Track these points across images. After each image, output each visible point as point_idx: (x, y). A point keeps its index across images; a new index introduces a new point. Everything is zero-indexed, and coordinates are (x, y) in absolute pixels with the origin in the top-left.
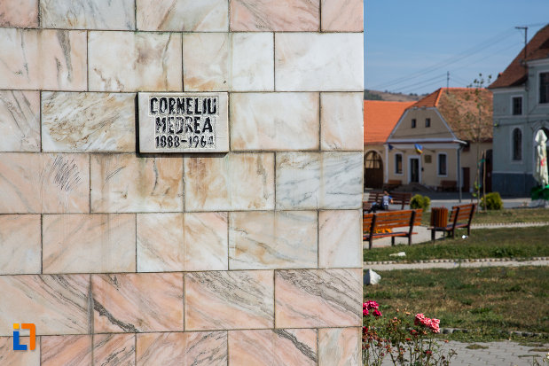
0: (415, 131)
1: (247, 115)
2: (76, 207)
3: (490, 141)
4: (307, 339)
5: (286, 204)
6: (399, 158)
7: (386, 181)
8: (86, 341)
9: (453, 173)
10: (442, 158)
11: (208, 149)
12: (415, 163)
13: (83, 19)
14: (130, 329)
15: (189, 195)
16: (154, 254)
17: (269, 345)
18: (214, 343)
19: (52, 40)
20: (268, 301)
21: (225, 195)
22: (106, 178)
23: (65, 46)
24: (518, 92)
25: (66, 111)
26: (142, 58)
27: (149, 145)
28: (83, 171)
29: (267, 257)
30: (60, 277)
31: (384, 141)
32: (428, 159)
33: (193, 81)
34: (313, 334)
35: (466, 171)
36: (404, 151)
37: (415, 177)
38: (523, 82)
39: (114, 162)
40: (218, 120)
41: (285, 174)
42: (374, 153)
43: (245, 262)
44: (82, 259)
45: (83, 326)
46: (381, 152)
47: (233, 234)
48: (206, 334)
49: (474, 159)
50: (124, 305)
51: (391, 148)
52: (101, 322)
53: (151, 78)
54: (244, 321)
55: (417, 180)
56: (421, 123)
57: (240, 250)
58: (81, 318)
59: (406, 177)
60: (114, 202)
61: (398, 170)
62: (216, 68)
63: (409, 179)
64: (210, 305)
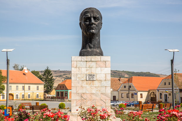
0: (165, 86)
1: (98, 76)
2: (80, 86)
4: (104, 101)
5: (102, 86)
6: (161, 94)
7: (157, 101)
8: (81, 100)
11: (94, 80)
12: (166, 95)
13: (81, 67)
14: (85, 99)
15: (92, 85)
16: (88, 91)
17: (100, 101)
18: (94, 101)
19: (78, 69)
20: (100, 97)
21: (96, 85)
22: (83, 83)
23: (79, 69)
25: (79, 76)
26: (87, 70)
27: (87, 79)
28: (80, 82)
29: (100, 92)
30: (78, 93)
31: (156, 89)
33: (92, 73)
34: (105, 100)
36: (163, 92)
39: (84, 81)
40: (95, 77)
41: (102, 83)
42: (153, 92)
43: (98, 92)
44: (80, 91)
45: (80, 99)
46: (156, 92)
47: (96, 89)
48: (93, 100)
50: (85, 97)
51: (158, 91)
52: (82, 98)
53: (88, 72)
54: (97, 99)
55: (167, 101)
57: (97, 91)
58: (80, 98)
59: (163, 100)
60: (84, 86)
61: (161, 98)
62: (95, 71)
63: (164, 101)
64: (94, 97)
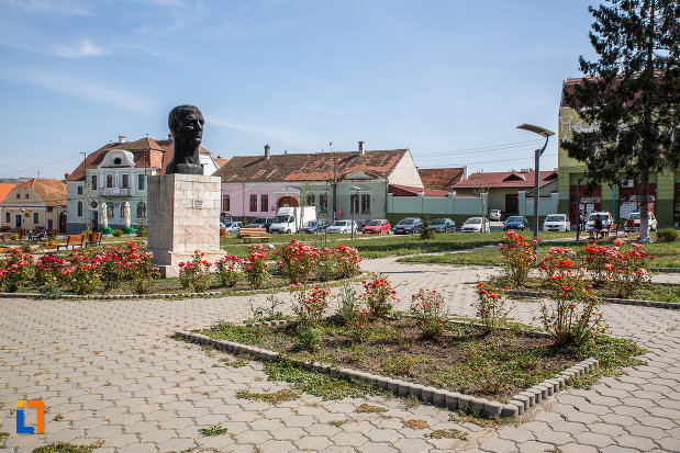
0: (19, 200)
3: (65, 207)
6: (8, 215)
9: (43, 222)
10: (36, 215)
12: (19, 217)
24: (82, 183)
32: (27, 215)
35: (50, 222)
36: (12, 211)
37: (19, 224)
38: (83, 179)
49: (54, 216)
55: (20, 226)
56: (23, 196)
59: (12, 224)
61: (8, 221)
63: (15, 226)
